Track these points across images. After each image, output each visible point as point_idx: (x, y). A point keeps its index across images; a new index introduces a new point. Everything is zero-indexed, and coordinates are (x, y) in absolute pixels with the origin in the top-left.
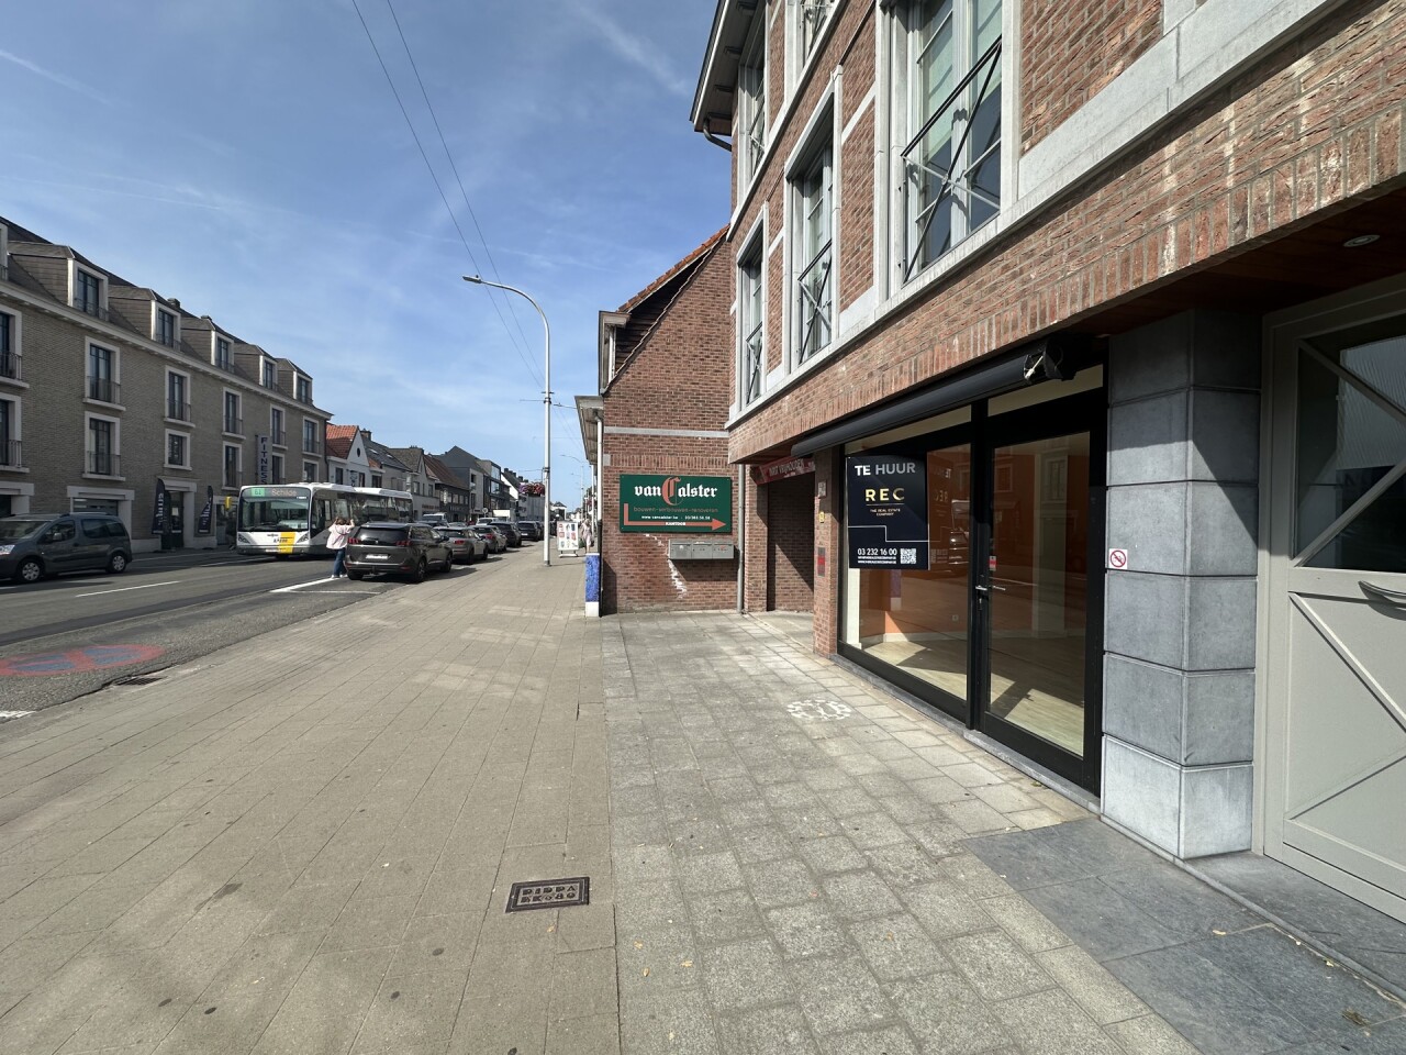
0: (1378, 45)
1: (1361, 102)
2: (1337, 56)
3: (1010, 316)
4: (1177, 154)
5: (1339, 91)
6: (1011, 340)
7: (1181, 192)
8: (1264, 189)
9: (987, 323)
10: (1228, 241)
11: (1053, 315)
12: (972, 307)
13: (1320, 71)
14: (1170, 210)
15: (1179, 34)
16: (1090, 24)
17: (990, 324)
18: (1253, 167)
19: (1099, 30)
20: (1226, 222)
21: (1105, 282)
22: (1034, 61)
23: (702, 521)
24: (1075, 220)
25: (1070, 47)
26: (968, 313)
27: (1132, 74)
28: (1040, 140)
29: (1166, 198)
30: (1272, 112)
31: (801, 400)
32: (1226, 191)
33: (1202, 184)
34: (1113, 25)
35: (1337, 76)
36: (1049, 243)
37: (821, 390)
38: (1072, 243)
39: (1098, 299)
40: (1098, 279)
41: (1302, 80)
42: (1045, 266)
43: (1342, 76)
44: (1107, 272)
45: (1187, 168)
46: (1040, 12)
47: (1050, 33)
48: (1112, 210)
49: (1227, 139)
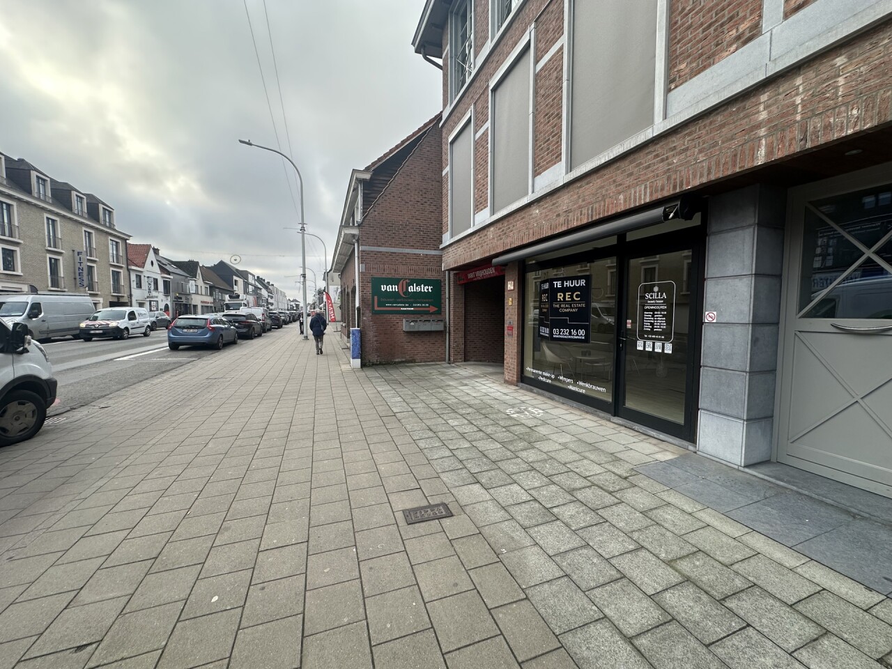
0: (882, 55)
1: (872, 83)
2: (861, 58)
3: (660, 184)
4: (768, 100)
5: (860, 76)
6: (660, 197)
7: (769, 120)
8: (818, 123)
9: (643, 187)
10: (796, 148)
11: (688, 183)
12: (632, 177)
13: (851, 64)
14: (763, 129)
15: (771, 34)
16: (716, 21)
17: (646, 188)
18: (812, 110)
19: (722, 25)
20: (795, 138)
21: (721, 166)
22: (679, 38)
23: (423, 307)
24: (704, 132)
25: (703, 32)
26: (628, 181)
27: (742, 53)
28: (681, 84)
29: (761, 123)
30: (823, 83)
31: (503, 231)
32: (796, 122)
33: (782, 117)
34: (731, 23)
35: (859, 68)
36: (686, 143)
37: (519, 224)
38: (701, 144)
39: (717, 176)
40: (718, 164)
41: (841, 68)
42: (683, 156)
43: (862, 69)
44: (723, 161)
45: (774, 108)
46: (684, 9)
47: (690, 22)
48: (727, 127)
49: (797, 94)
